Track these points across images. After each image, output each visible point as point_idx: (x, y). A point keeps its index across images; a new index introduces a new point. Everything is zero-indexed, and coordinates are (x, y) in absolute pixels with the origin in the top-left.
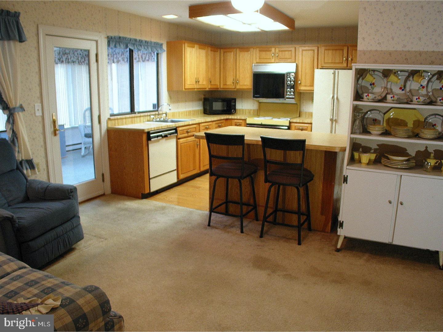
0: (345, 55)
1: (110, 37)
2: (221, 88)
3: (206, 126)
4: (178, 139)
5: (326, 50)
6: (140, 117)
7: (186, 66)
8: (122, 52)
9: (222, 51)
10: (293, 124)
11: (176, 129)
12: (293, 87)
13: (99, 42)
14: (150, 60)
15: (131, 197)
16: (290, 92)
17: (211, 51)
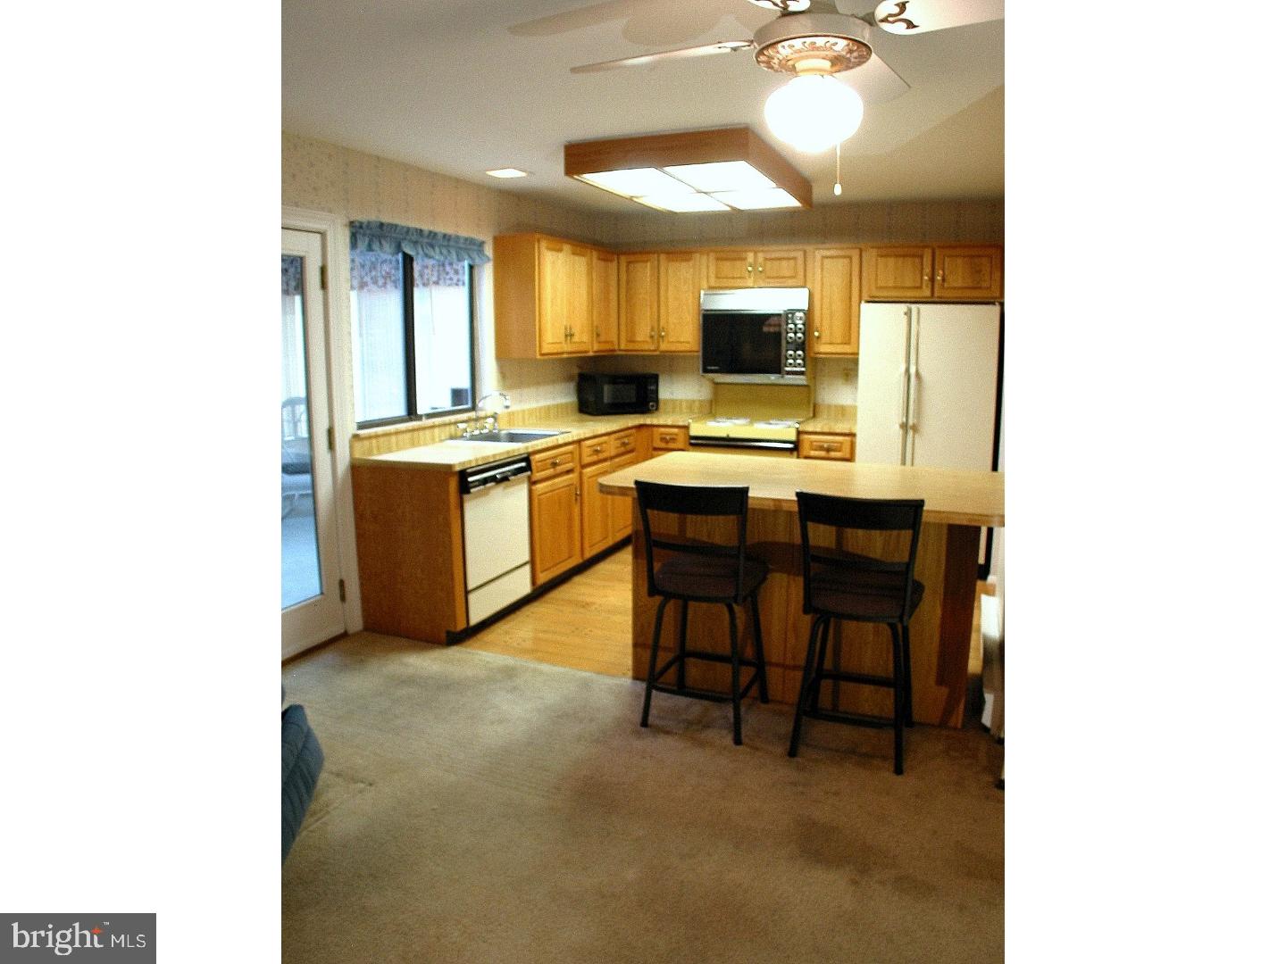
0: (927, 270)
1: (357, 224)
2: (620, 350)
3: (595, 448)
4: (532, 483)
5: (882, 256)
6: (433, 427)
7: (543, 296)
8: (372, 263)
9: (623, 259)
10: (806, 436)
11: (527, 459)
12: (802, 346)
13: (329, 238)
14: (441, 282)
15: (420, 640)
16: (795, 359)
17: (599, 259)
